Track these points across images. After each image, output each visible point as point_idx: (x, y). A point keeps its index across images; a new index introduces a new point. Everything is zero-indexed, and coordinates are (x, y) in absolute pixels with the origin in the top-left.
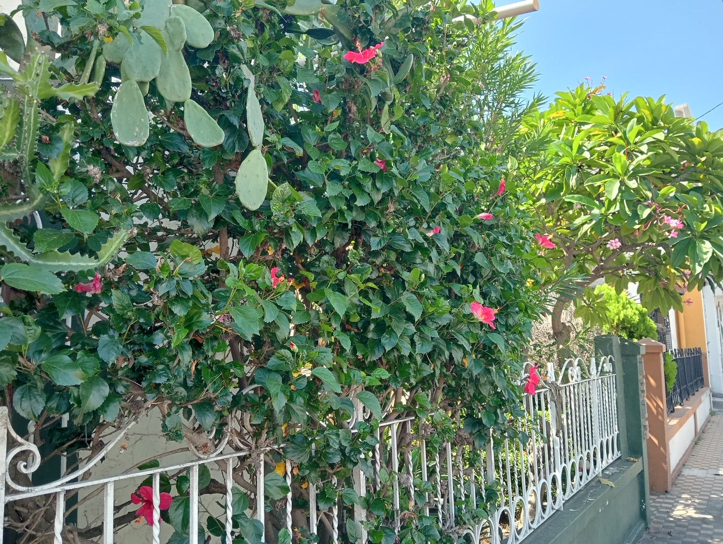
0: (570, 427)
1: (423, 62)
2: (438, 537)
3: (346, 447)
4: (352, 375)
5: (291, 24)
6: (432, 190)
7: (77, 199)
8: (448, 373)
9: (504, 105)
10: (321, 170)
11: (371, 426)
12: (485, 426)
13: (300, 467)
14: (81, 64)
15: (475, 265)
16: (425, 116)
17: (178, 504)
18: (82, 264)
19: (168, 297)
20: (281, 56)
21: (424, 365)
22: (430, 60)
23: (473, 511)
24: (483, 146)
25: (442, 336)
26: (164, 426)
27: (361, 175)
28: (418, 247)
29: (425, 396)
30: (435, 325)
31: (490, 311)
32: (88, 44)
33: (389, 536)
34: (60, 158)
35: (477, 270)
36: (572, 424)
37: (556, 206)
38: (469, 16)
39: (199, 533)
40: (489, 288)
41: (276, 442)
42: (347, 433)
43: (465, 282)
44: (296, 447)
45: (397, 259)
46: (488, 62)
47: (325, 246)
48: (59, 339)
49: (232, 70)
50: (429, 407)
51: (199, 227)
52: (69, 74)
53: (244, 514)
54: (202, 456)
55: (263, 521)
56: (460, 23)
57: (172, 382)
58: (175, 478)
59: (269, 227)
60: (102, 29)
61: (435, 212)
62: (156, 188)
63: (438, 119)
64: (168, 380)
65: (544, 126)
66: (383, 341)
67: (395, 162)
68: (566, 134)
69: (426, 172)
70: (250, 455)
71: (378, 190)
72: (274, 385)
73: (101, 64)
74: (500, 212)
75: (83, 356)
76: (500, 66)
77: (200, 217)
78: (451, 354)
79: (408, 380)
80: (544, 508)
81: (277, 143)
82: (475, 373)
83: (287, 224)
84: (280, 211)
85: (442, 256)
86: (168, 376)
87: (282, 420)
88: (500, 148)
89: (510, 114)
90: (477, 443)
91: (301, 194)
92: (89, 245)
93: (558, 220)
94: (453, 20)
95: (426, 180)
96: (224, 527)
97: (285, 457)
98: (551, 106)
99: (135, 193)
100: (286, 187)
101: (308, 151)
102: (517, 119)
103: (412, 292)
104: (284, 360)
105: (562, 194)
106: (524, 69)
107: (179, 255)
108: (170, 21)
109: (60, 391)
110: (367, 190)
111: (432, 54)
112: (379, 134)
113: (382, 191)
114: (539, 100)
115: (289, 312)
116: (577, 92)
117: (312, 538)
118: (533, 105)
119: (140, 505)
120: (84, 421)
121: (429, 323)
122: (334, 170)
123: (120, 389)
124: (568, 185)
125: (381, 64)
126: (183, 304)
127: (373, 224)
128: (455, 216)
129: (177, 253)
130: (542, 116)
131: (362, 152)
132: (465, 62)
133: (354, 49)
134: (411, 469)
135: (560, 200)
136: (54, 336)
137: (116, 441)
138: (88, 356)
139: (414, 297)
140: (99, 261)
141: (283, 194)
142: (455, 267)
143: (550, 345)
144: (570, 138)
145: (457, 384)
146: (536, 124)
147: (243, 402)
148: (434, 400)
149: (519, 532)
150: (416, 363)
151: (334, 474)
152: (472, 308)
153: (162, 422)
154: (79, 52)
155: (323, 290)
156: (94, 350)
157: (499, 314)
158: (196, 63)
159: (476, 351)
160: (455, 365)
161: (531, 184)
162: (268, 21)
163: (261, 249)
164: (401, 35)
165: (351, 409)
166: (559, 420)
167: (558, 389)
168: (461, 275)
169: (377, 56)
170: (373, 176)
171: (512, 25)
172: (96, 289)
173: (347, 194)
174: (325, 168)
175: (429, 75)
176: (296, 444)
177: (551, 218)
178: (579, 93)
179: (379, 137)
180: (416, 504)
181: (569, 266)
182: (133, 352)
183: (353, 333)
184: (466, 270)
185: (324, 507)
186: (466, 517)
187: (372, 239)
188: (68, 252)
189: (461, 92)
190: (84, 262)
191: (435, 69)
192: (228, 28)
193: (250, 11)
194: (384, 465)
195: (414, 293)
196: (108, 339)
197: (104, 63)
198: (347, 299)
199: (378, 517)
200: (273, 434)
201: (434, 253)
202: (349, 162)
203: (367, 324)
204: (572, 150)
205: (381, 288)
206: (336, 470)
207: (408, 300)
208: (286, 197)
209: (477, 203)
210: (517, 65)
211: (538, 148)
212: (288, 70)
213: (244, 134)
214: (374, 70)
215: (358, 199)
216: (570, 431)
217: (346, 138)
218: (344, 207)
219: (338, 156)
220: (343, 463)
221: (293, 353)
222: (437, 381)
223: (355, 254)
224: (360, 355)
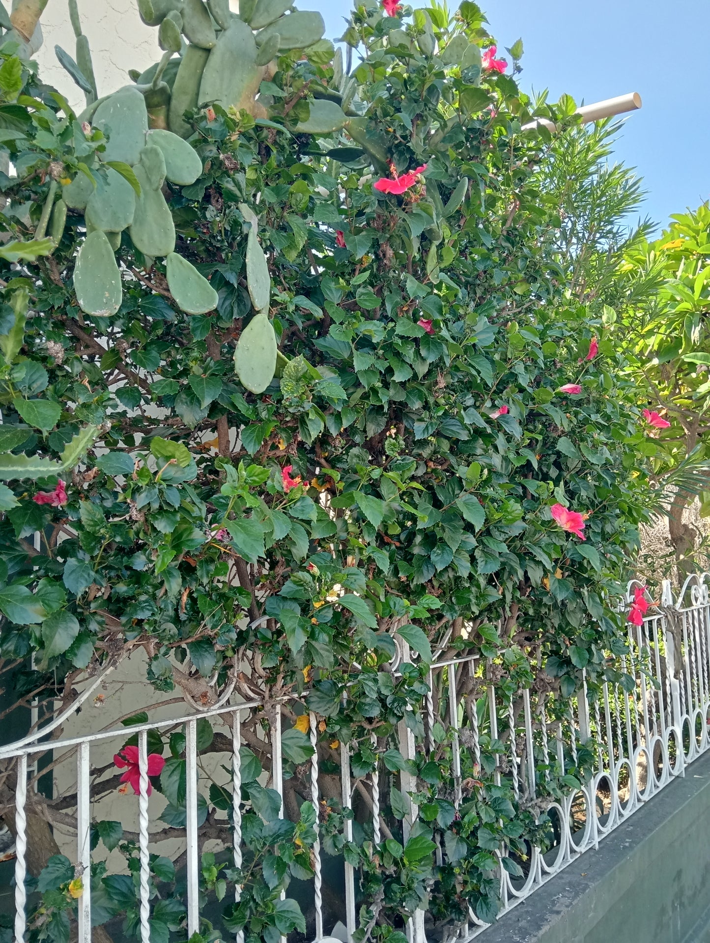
0: (694, 666)
1: (482, 186)
2: (513, 813)
3: (387, 696)
4: (392, 604)
5: (307, 144)
6: (497, 357)
7: (35, 386)
8: (523, 598)
9: (598, 235)
10: (346, 336)
11: (420, 669)
12: (575, 667)
13: (328, 721)
14: (37, 211)
15: (558, 454)
16: (486, 258)
17: (172, 768)
18: (42, 469)
19: (149, 510)
20: (292, 188)
21: (490, 588)
22: (491, 182)
23: (561, 779)
24: (568, 294)
25: (513, 551)
26: (150, 672)
27: (400, 342)
28: (478, 433)
29: (492, 629)
30: (503, 535)
31: (578, 517)
32: (44, 185)
33: (447, 811)
34: (12, 334)
35: (561, 460)
36: (696, 661)
37: (673, 367)
38: (544, 122)
39: (198, 805)
40: (577, 483)
41: (295, 689)
42: (389, 677)
43: (545, 478)
44: (322, 695)
45: (451, 449)
46: (576, 180)
47: (354, 434)
48: (17, 563)
49: (227, 211)
50: (499, 642)
51: (190, 416)
52: (22, 224)
53: (256, 782)
54: (201, 709)
55: (280, 791)
56: (532, 130)
57: (157, 618)
58: (169, 735)
59: (280, 414)
60: (57, 168)
61: (502, 386)
62: (136, 367)
63: (504, 261)
64: (153, 614)
65: (655, 262)
66: (433, 557)
67: (446, 322)
68: (685, 271)
69: (488, 333)
70: (263, 706)
71: (423, 359)
72: (290, 618)
73: (60, 211)
74: (591, 382)
75: (45, 586)
76: (592, 183)
77: (191, 403)
78: (526, 572)
79: (468, 608)
80: (659, 773)
81: (289, 304)
82: (560, 599)
83: (302, 409)
84: (292, 393)
85: (513, 443)
86: (153, 610)
87: (302, 663)
88: (594, 293)
89: (606, 247)
90: (564, 690)
91: (320, 369)
92: (50, 444)
93: (676, 386)
94: (523, 128)
95: (488, 344)
96: (231, 798)
97: (308, 709)
98: (664, 232)
99: (111, 374)
100: (300, 362)
101: (330, 312)
102: (617, 254)
103: (471, 493)
104: (302, 585)
105: (680, 351)
106: (624, 188)
107: (162, 455)
108: (145, 152)
109: (18, 630)
110: (407, 360)
111: (495, 174)
112: (423, 286)
113: (429, 361)
114: (646, 227)
115: (309, 522)
116: (700, 214)
117: (344, 813)
118: (638, 234)
119: (126, 769)
120: (49, 666)
121: (495, 533)
122: (364, 335)
123: (93, 626)
124: (688, 339)
125: (424, 193)
126: (168, 518)
127: (417, 405)
128: (529, 390)
129: (160, 453)
130: (652, 247)
131: (402, 311)
132: (545, 180)
133: (389, 175)
134: (476, 724)
135: (679, 360)
136: (10, 560)
137: (92, 690)
138: (52, 586)
139: (475, 499)
140: (62, 464)
141: (297, 371)
142: (529, 458)
143: (667, 556)
144: (691, 276)
145: (537, 612)
146: (644, 258)
147: (252, 639)
148: (505, 632)
149: (624, 805)
150: (478, 586)
151: (373, 730)
152: (554, 513)
153: (147, 667)
154: (33, 196)
155: (352, 494)
156: (59, 578)
157: (593, 518)
158: (181, 203)
159: (561, 568)
160: (533, 588)
161: (638, 339)
162: (275, 143)
163: (270, 443)
164: (452, 153)
165: (391, 647)
166: (678, 655)
167: (677, 617)
168: (540, 468)
169: (418, 182)
170: (416, 340)
171: (608, 128)
172: (60, 500)
173: (382, 366)
174: (352, 334)
175: (491, 202)
176: (322, 692)
177: (666, 384)
178: (703, 214)
179: (423, 290)
180: (483, 769)
181: (692, 448)
182: (110, 578)
183: (393, 547)
184: (546, 460)
185: (360, 773)
186: (551, 786)
187: (416, 424)
188: (23, 454)
189: (535, 224)
190: (45, 466)
191: (498, 194)
192: (221, 156)
193: (252, 132)
194: (439, 718)
195: (476, 494)
196: (76, 563)
197: (65, 209)
198: (384, 503)
199: (432, 786)
200: (291, 680)
201: (500, 441)
202: (383, 324)
203: (411, 535)
204: (693, 292)
205: (430, 488)
206: (374, 725)
207: (466, 504)
208: (300, 374)
209: (560, 371)
210: (615, 181)
211: (646, 292)
212: (302, 206)
213: (245, 294)
214: (416, 201)
215: (396, 373)
216: (694, 671)
217: (380, 292)
218: (379, 384)
219: (369, 316)
220: (384, 717)
221: (313, 576)
222: (507, 609)
223: (394, 445)
224: (403, 576)
